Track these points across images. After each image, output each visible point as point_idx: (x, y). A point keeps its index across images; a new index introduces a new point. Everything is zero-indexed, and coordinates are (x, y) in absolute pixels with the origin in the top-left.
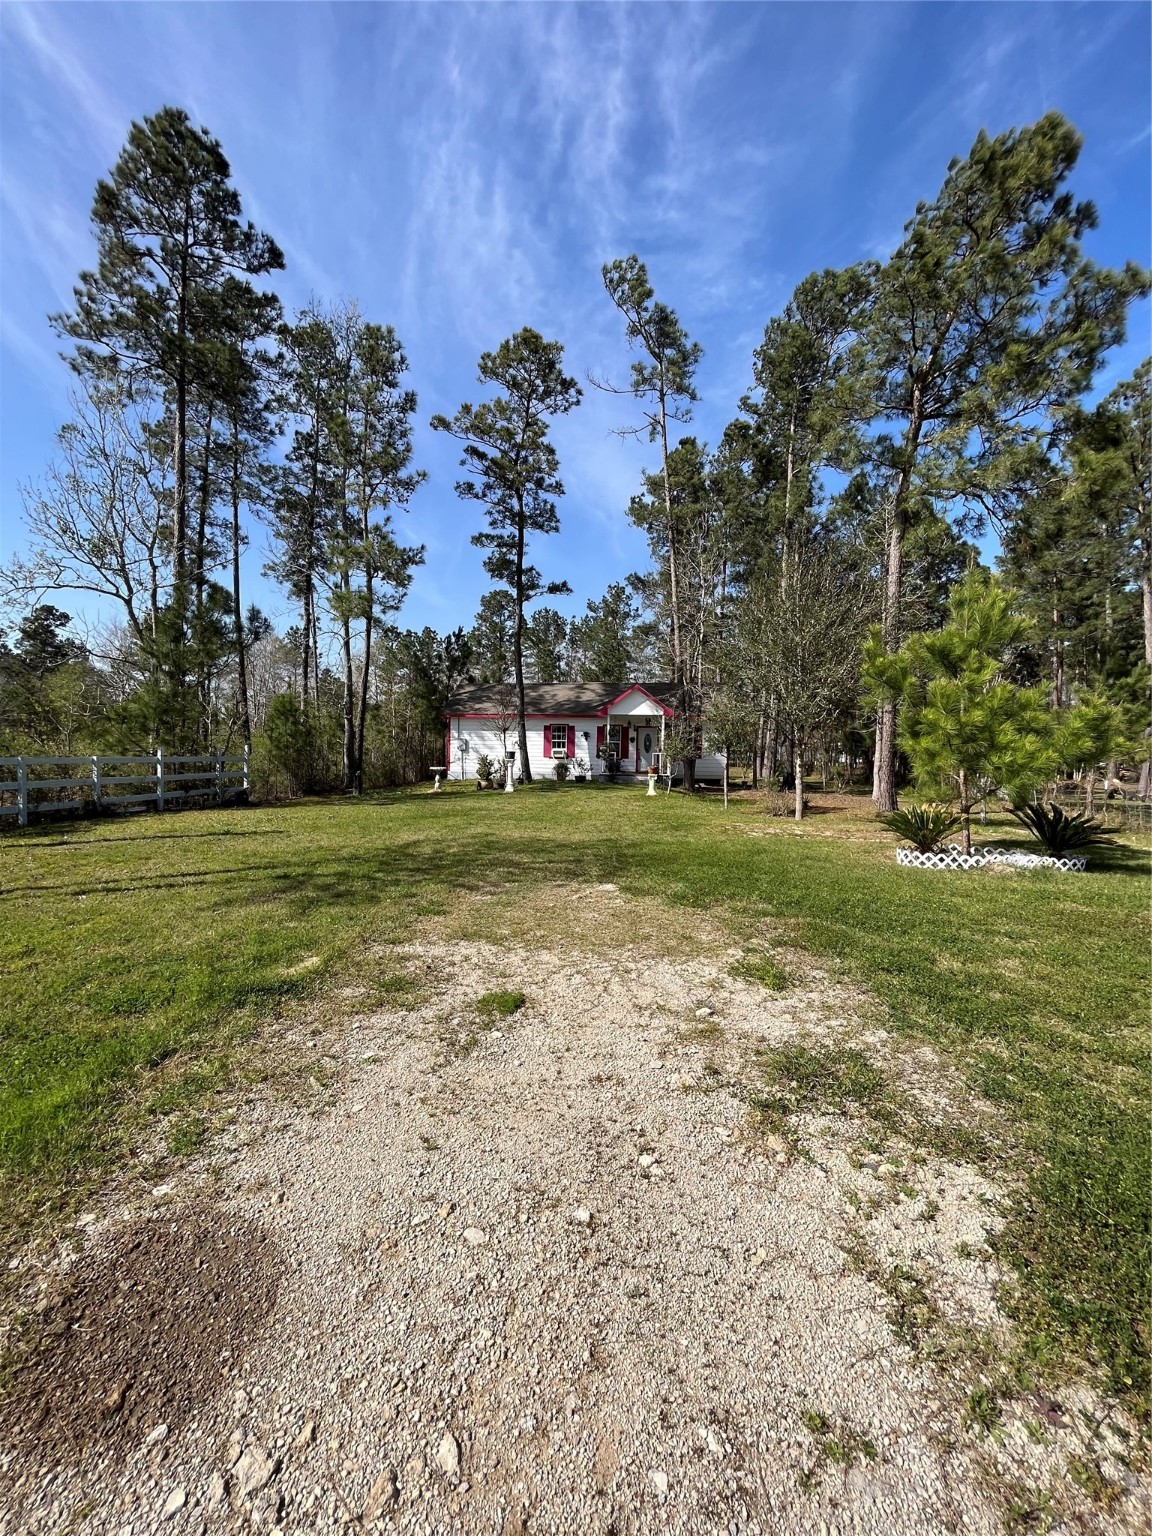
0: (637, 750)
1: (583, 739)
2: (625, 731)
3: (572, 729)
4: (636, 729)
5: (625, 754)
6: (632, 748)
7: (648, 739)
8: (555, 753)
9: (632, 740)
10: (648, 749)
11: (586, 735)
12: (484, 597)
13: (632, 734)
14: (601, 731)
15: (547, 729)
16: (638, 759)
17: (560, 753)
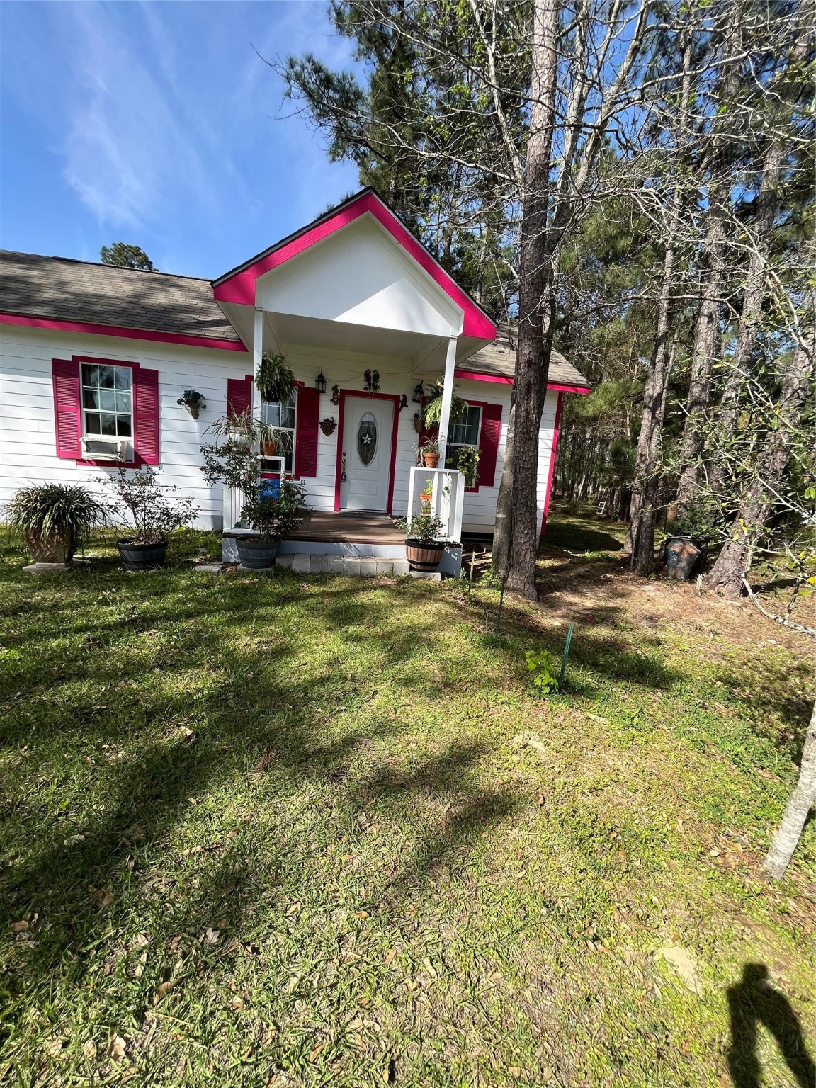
0: (340, 453)
1: (185, 412)
2: (310, 400)
3: (147, 380)
4: (341, 398)
5: (307, 466)
6: (326, 446)
7: (368, 431)
8: (92, 446)
9: (328, 427)
10: (366, 453)
11: (194, 401)
12: (104, 250)
13: (328, 410)
14: (238, 393)
15: (60, 369)
16: (340, 477)
17: (108, 448)
